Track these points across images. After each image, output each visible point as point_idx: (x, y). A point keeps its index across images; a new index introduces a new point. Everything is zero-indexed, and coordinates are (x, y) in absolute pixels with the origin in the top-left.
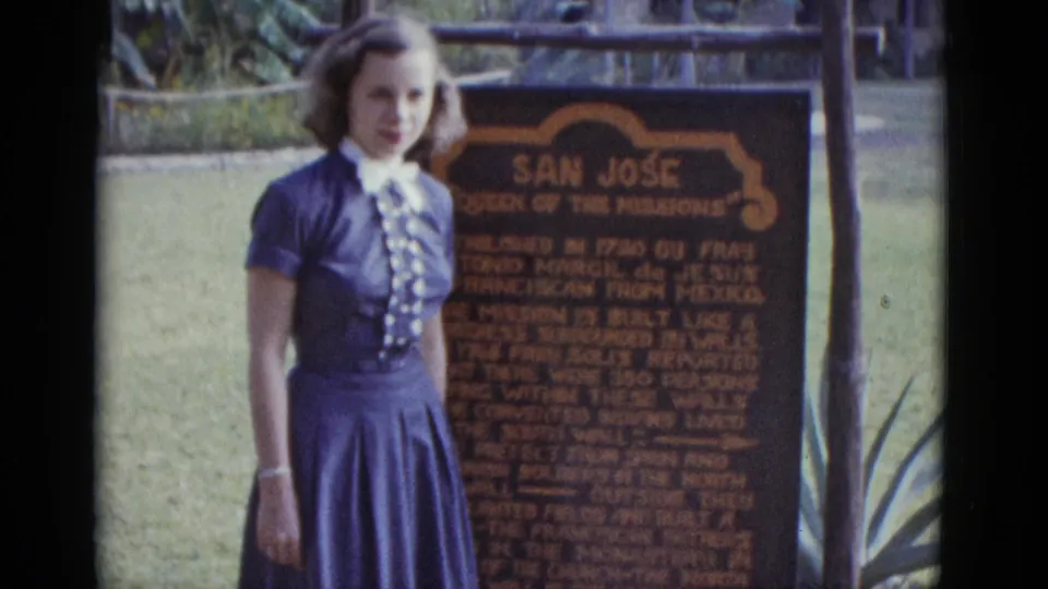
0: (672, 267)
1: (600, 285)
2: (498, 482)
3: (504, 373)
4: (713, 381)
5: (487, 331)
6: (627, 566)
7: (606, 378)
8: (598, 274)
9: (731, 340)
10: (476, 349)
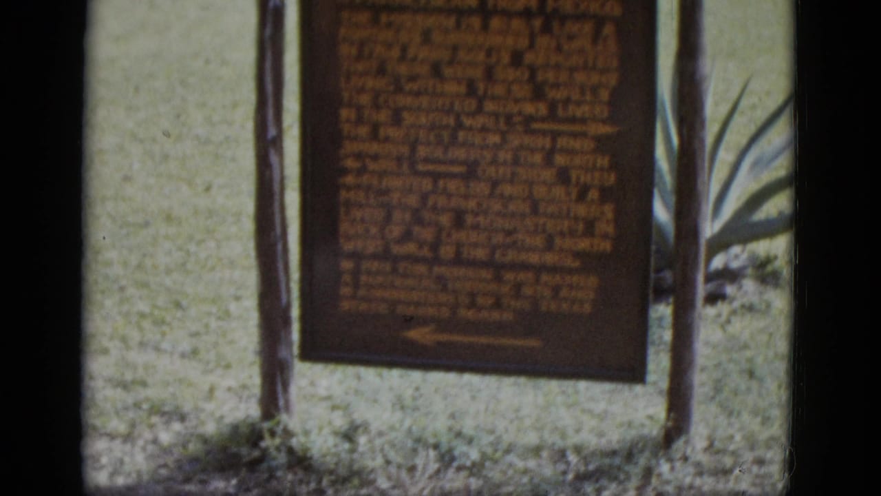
2: (399, 159)
3: (403, 70)
5: (387, 35)
6: (509, 233)
7: (489, 74)
10: (379, 49)
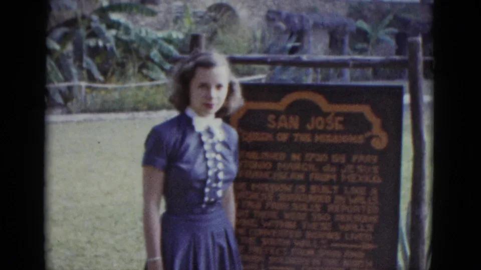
0: (340, 166)
1: (307, 174)
2: (259, 264)
3: (263, 214)
4: (358, 218)
5: (255, 196)
7: (309, 218)
8: (306, 169)
9: (366, 200)
10: (250, 204)
